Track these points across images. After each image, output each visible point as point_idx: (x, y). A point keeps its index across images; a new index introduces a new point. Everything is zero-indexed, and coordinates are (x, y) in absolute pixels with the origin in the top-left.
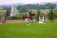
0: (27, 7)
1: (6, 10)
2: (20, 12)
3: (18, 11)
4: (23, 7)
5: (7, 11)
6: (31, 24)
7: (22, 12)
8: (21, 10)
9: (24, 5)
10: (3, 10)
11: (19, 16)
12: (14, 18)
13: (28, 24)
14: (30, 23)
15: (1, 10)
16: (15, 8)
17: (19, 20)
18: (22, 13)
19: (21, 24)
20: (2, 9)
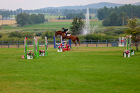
0: (123, 13)
1: (72, 21)
2: (105, 24)
3: (101, 22)
4: (112, 13)
5: (75, 23)
6: (133, 54)
7: (109, 25)
8: (108, 19)
9: (116, 7)
10: (64, 18)
11: (104, 35)
12: (91, 39)
13: (127, 54)
14: (132, 51)
15: (59, 18)
16: (93, 15)
17: (105, 45)
18: (109, 27)
19: (109, 54)
20: (62, 17)
